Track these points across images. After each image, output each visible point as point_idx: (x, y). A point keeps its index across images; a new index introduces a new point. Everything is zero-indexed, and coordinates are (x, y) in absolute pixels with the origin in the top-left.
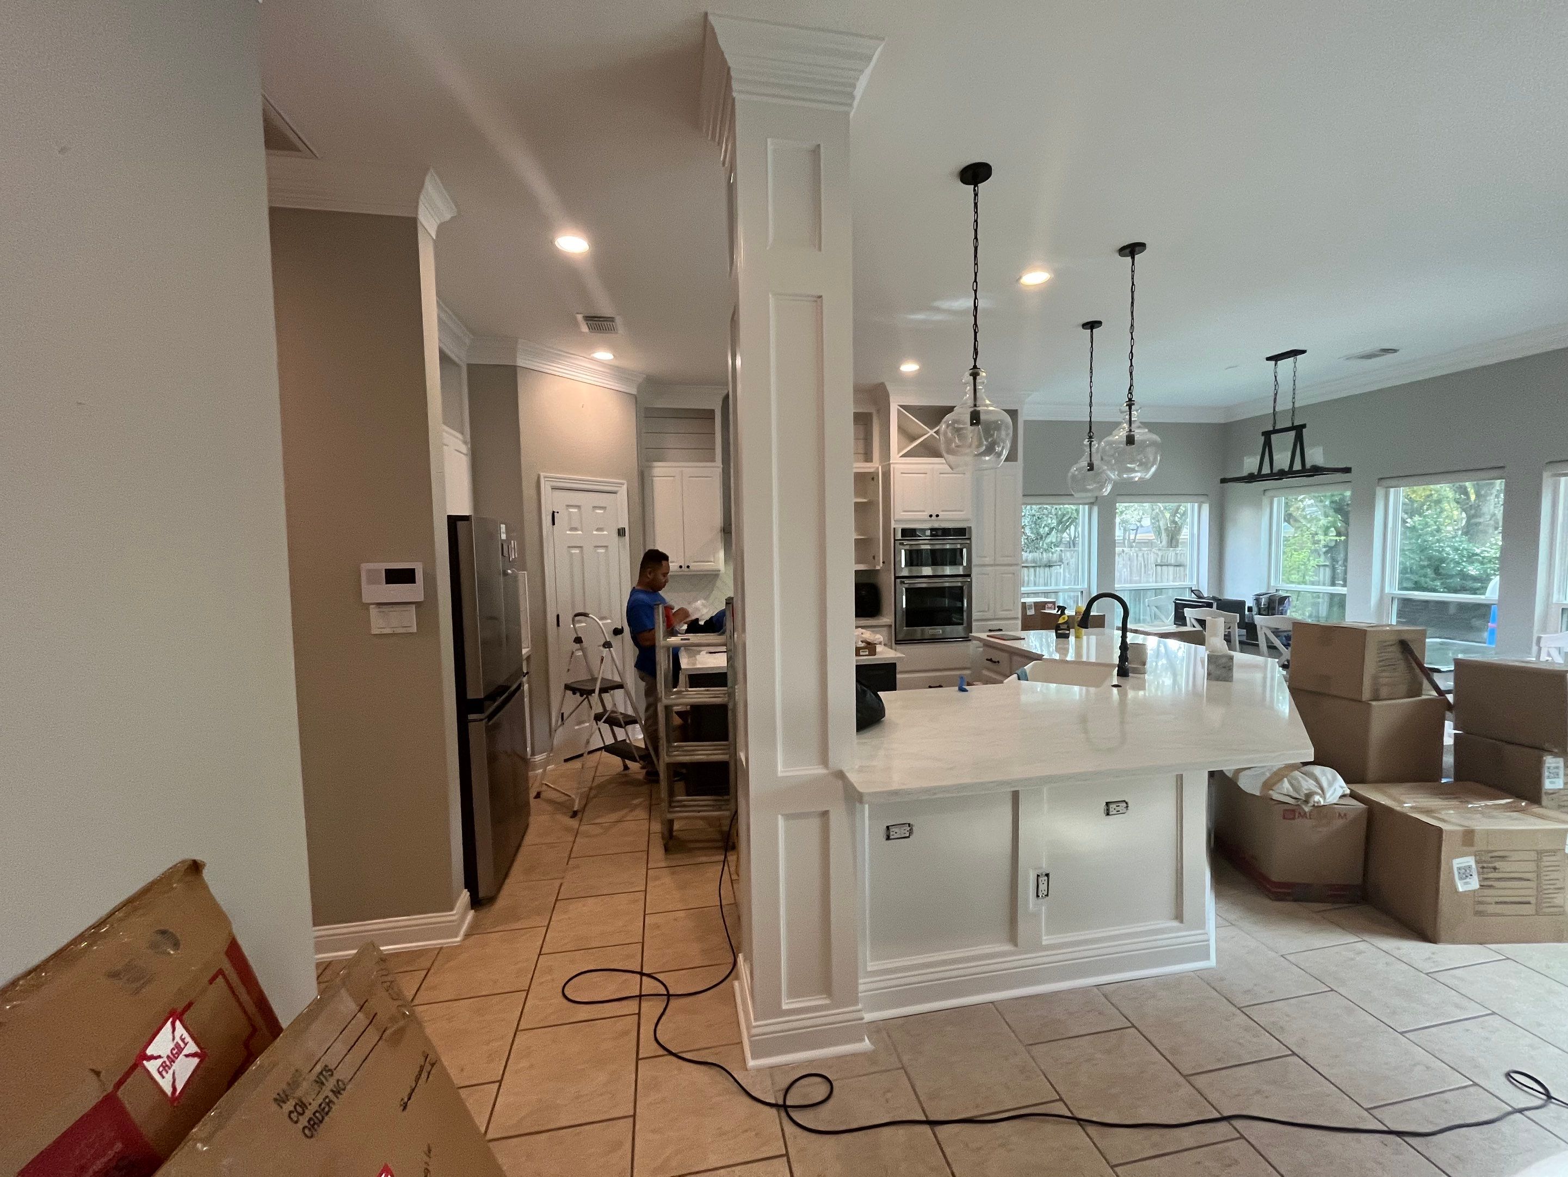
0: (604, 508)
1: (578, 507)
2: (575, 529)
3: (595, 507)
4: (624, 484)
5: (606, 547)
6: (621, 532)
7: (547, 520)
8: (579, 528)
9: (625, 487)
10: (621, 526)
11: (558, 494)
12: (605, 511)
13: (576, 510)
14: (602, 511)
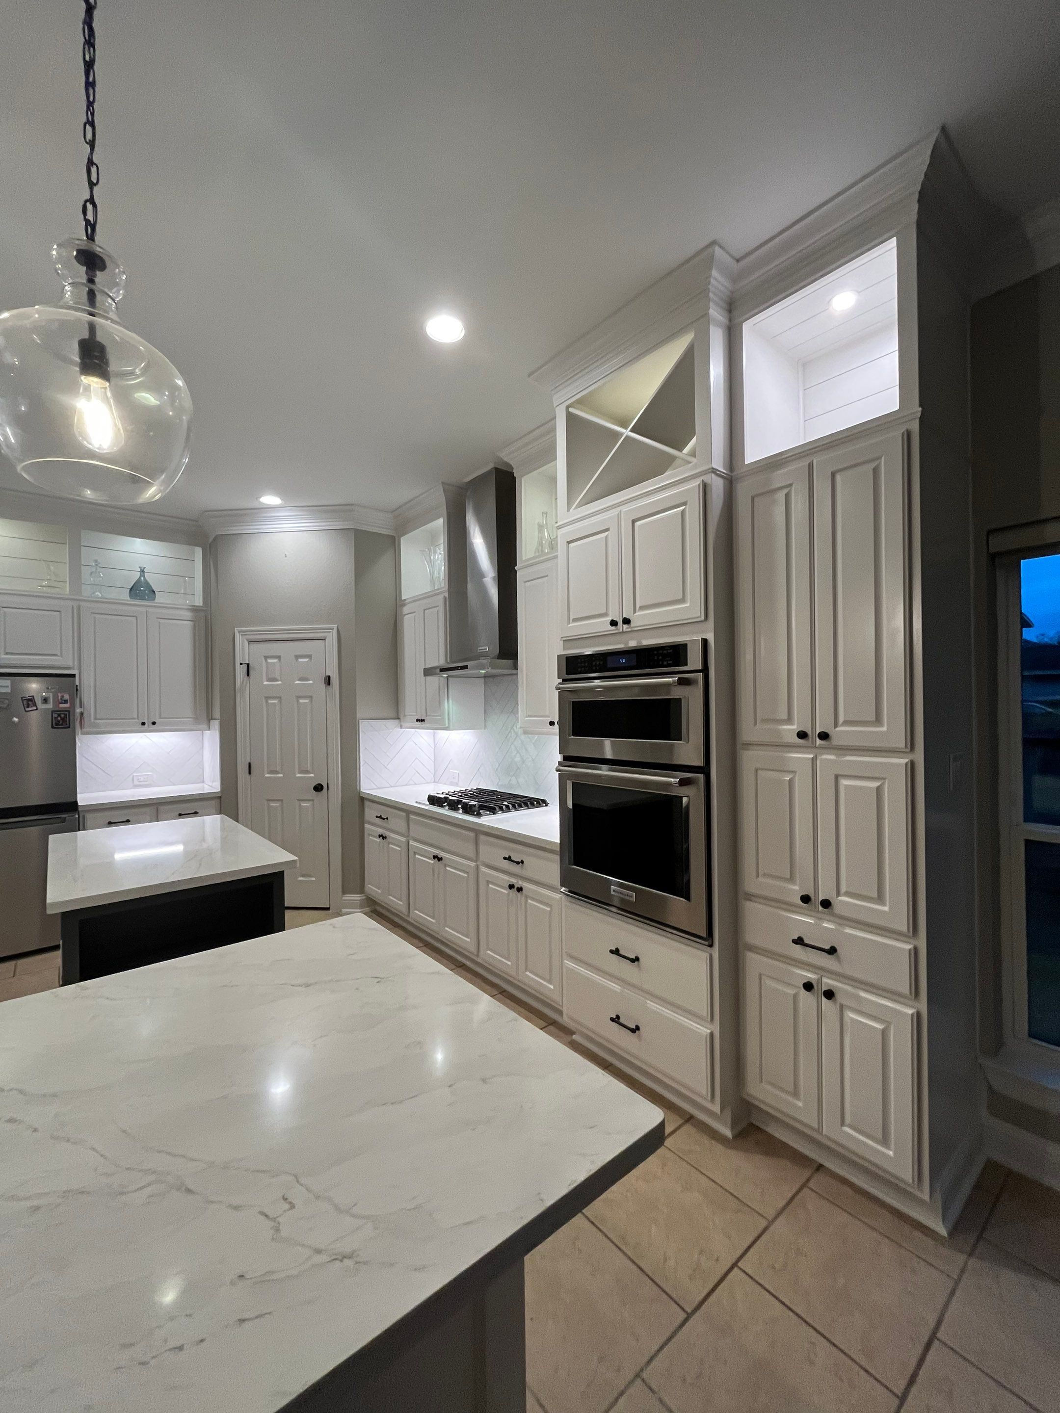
0: (310, 657)
1: (279, 657)
2: (275, 680)
3: (297, 657)
4: (333, 629)
5: (311, 697)
6: (328, 681)
7: (240, 671)
8: (279, 678)
9: (335, 631)
10: (327, 674)
11: (254, 646)
12: (311, 659)
13: (275, 661)
14: (307, 660)
